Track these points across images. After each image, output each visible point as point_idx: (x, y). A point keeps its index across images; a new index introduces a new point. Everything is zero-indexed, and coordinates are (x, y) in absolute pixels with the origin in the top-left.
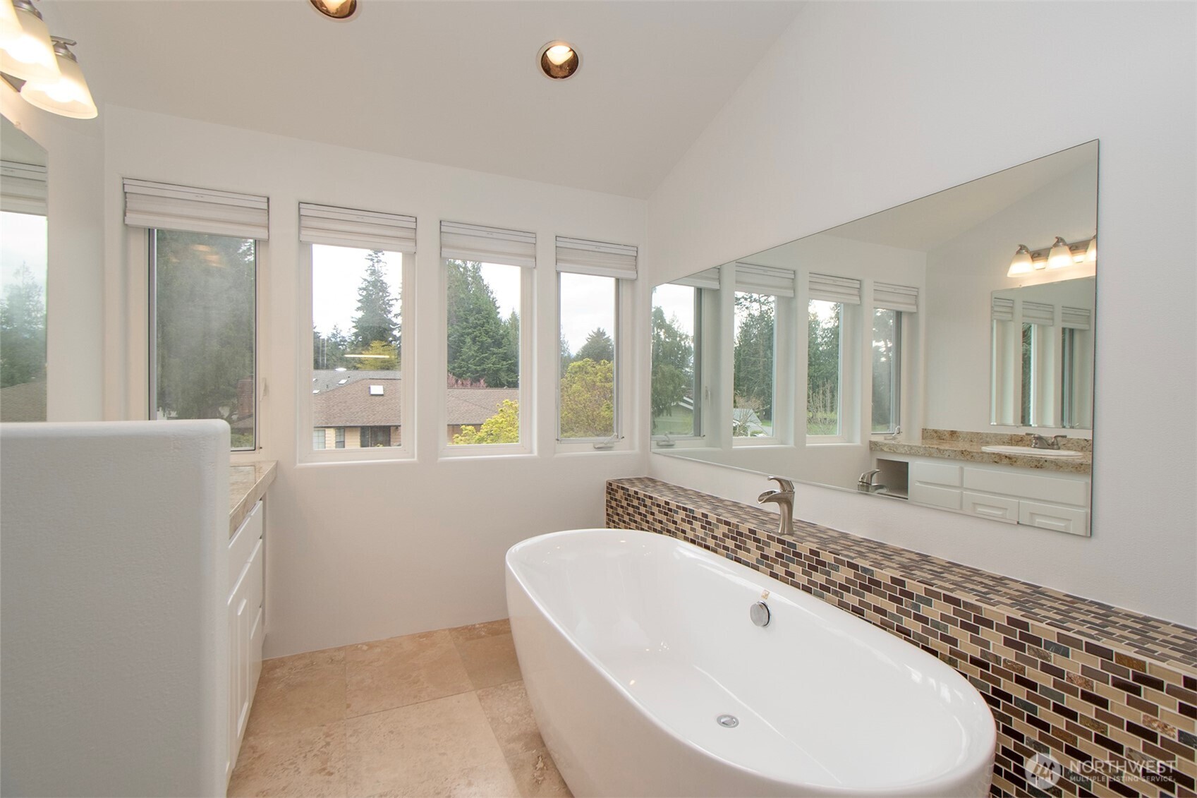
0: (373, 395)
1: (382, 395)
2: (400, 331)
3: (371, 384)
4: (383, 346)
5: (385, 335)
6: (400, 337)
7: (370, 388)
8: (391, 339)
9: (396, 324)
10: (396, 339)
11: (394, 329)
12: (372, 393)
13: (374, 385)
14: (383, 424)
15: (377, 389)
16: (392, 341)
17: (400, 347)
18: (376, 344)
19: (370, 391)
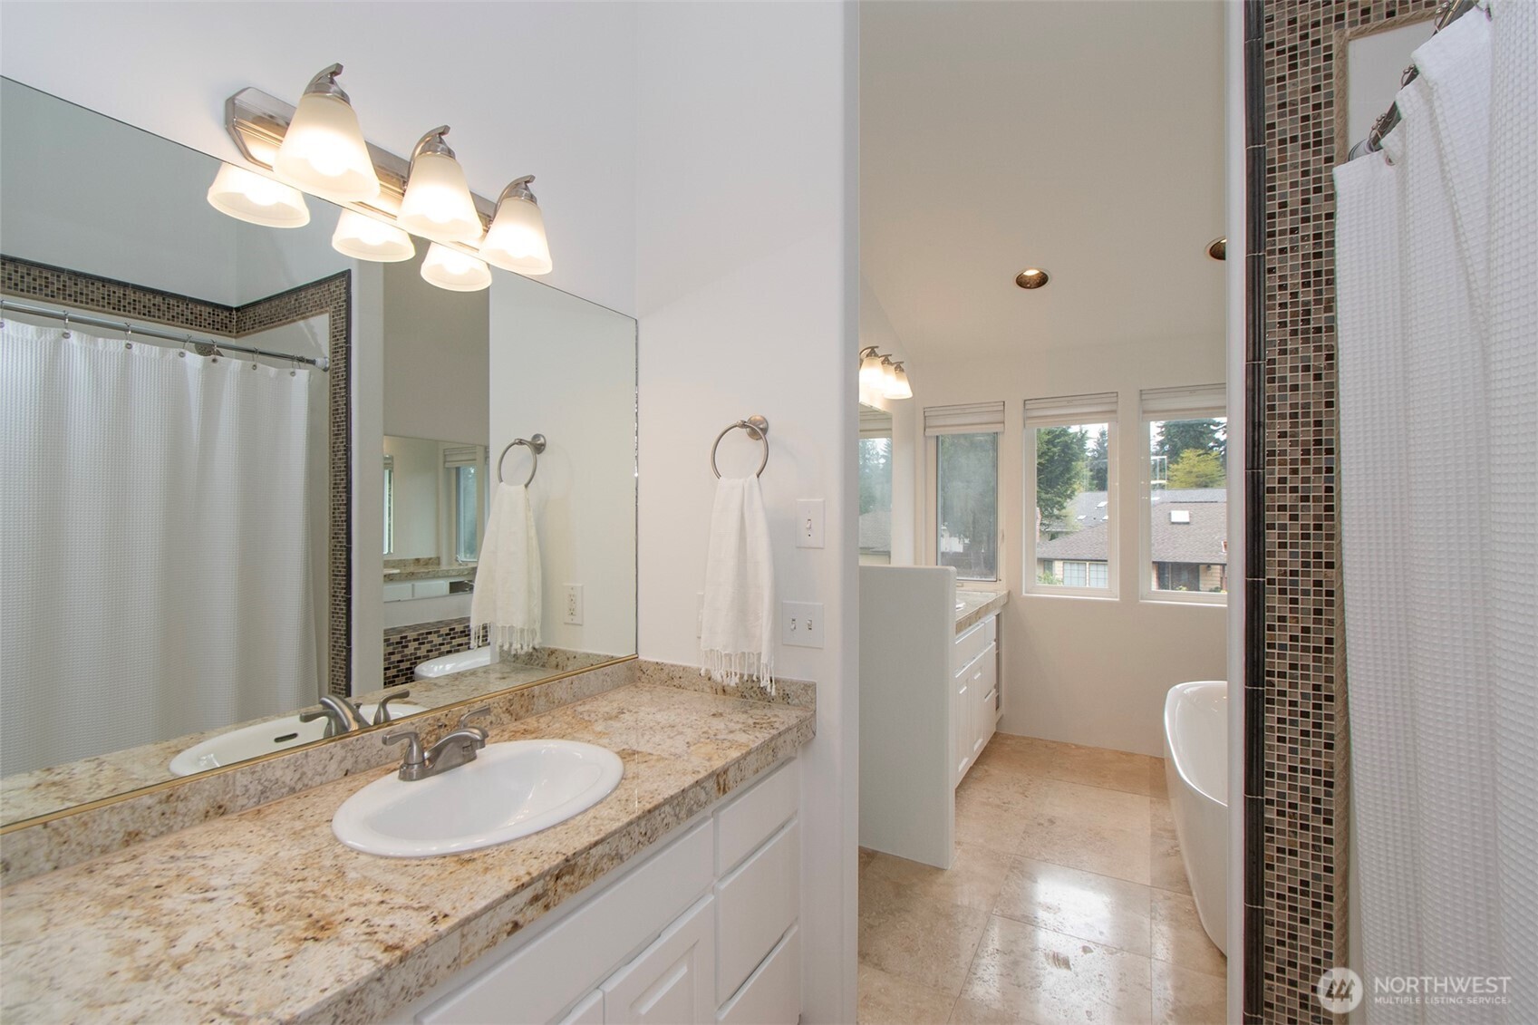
0: (1173, 523)
1: (1188, 523)
2: (1225, 432)
3: (1171, 509)
4: (1199, 455)
5: (1202, 441)
6: (1225, 441)
7: (1170, 514)
8: (1211, 444)
9: (1218, 424)
10: (1219, 443)
11: (1216, 431)
12: (1173, 521)
13: (1177, 509)
14: (1187, 560)
15: (1180, 515)
16: (1213, 447)
17: (1225, 455)
18: (1188, 454)
19: (1170, 518)
